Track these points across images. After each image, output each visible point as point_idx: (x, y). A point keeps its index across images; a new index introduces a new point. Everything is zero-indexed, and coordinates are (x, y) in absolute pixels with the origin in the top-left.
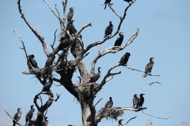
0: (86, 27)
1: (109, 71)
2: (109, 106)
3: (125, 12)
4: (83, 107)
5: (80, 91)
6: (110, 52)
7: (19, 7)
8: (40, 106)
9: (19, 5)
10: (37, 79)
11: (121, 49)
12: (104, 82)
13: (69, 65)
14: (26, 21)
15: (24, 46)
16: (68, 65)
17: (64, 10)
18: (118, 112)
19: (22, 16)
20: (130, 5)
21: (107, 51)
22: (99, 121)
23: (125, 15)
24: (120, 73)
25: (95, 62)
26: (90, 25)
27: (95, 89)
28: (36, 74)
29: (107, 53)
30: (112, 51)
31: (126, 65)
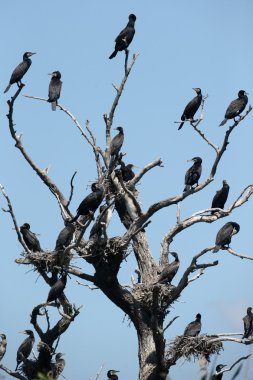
0: (151, 167)
1: (195, 260)
2: (193, 332)
3: (227, 138)
4: (140, 334)
5: (134, 300)
6: (201, 220)
7: (11, 125)
8: (44, 331)
9: (11, 121)
10: (37, 273)
11: (224, 215)
12: (184, 283)
13: (112, 247)
14: (24, 154)
15: (10, 206)
16: (108, 246)
17: (108, 131)
18: (211, 344)
19: (18, 145)
20: (236, 123)
21: (195, 219)
22: (172, 362)
23: (226, 143)
24: (216, 263)
25: (170, 240)
26: (159, 163)
27: (166, 297)
28: (36, 264)
29: (195, 222)
30: (205, 218)
31: (227, 248)
